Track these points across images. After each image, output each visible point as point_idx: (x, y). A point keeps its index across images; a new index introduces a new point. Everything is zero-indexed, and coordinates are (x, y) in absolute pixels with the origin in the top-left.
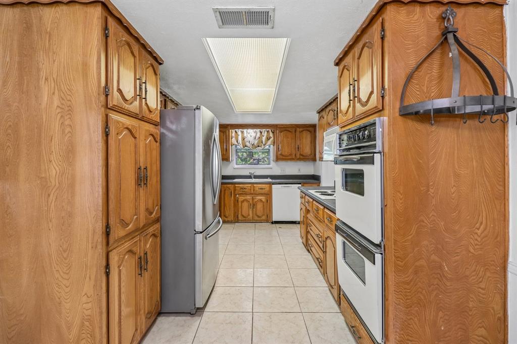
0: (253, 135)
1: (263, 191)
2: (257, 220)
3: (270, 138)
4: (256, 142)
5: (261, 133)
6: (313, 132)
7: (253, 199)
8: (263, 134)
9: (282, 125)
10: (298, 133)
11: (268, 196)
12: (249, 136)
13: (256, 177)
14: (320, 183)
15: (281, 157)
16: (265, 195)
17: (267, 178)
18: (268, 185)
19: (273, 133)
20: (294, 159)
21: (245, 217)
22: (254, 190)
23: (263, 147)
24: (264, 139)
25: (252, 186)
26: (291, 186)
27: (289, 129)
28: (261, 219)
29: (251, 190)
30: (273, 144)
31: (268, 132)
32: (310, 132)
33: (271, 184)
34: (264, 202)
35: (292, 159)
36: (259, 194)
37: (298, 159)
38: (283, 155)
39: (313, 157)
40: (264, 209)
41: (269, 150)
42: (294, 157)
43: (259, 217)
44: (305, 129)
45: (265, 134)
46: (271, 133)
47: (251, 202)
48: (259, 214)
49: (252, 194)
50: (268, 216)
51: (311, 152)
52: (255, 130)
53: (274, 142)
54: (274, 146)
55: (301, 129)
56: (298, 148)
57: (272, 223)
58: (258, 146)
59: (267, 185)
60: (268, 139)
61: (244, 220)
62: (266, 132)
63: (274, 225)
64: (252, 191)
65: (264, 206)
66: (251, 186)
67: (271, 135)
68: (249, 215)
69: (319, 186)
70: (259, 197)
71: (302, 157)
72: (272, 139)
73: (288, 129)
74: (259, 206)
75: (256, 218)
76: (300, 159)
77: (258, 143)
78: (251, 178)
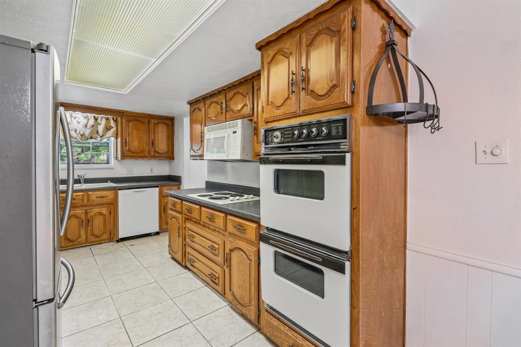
0: (84, 121)
1: (104, 201)
2: (94, 242)
3: (111, 128)
4: (87, 132)
5: (96, 119)
6: (170, 125)
7: (86, 213)
8: (99, 121)
9: (131, 113)
10: (152, 126)
11: (112, 206)
12: (75, 121)
13: (87, 181)
14: (180, 184)
15: (130, 154)
16: (108, 206)
17: (107, 182)
18: (113, 192)
19: (116, 121)
20: (147, 157)
21: (72, 241)
22: (88, 200)
23: (99, 139)
24: (101, 128)
25: (86, 194)
26: (146, 191)
27: (141, 119)
28: (100, 239)
29: (83, 200)
30: (115, 136)
31: (107, 119)
32: (167, 125)
33: (116, 189)
34: (105, 215)
35: (144, 157)
36: (97, 205)
37: (152, 157)
38: (132, 152)
39: (170, 156)
40: (105, 225)
41: (108, 143)
42: (147, 154)
43: (97, 237)
44: (162, 121)
45: (104, 122)
46: (112, 121)
47: (83, 217)
48: (96, 232)
49: (86, 206)
50: (112, 232)
51: (169, 149)
52: (85, 115)
53: (117, 134)
54: (117, 139)
55: (156, 121)
56: (153, 144)
57: (118, 241)
58: (91, 138)
59: (110, 192)
60: (108, 128)
61: (70, 246)
62: (104, 120)
63: (121, 244)
64: (85, 201)
65: (105, 220)
66: (83, 195)
67: (112, 124)
68: (80, 237)
69: (179, 188)
70: (97, 210)
71: (157, 154)
72: (114, 130)
73: (139, 119)
74: (98, 222)
75: (92, 239)
76: (154, 157)
77: (91, 133)
78: (80, 183)
